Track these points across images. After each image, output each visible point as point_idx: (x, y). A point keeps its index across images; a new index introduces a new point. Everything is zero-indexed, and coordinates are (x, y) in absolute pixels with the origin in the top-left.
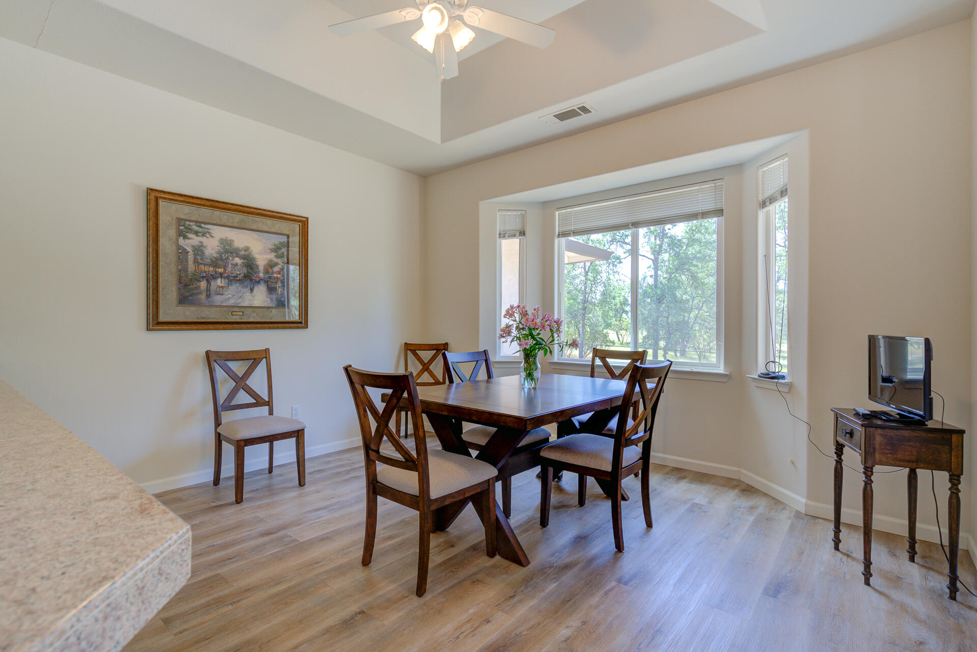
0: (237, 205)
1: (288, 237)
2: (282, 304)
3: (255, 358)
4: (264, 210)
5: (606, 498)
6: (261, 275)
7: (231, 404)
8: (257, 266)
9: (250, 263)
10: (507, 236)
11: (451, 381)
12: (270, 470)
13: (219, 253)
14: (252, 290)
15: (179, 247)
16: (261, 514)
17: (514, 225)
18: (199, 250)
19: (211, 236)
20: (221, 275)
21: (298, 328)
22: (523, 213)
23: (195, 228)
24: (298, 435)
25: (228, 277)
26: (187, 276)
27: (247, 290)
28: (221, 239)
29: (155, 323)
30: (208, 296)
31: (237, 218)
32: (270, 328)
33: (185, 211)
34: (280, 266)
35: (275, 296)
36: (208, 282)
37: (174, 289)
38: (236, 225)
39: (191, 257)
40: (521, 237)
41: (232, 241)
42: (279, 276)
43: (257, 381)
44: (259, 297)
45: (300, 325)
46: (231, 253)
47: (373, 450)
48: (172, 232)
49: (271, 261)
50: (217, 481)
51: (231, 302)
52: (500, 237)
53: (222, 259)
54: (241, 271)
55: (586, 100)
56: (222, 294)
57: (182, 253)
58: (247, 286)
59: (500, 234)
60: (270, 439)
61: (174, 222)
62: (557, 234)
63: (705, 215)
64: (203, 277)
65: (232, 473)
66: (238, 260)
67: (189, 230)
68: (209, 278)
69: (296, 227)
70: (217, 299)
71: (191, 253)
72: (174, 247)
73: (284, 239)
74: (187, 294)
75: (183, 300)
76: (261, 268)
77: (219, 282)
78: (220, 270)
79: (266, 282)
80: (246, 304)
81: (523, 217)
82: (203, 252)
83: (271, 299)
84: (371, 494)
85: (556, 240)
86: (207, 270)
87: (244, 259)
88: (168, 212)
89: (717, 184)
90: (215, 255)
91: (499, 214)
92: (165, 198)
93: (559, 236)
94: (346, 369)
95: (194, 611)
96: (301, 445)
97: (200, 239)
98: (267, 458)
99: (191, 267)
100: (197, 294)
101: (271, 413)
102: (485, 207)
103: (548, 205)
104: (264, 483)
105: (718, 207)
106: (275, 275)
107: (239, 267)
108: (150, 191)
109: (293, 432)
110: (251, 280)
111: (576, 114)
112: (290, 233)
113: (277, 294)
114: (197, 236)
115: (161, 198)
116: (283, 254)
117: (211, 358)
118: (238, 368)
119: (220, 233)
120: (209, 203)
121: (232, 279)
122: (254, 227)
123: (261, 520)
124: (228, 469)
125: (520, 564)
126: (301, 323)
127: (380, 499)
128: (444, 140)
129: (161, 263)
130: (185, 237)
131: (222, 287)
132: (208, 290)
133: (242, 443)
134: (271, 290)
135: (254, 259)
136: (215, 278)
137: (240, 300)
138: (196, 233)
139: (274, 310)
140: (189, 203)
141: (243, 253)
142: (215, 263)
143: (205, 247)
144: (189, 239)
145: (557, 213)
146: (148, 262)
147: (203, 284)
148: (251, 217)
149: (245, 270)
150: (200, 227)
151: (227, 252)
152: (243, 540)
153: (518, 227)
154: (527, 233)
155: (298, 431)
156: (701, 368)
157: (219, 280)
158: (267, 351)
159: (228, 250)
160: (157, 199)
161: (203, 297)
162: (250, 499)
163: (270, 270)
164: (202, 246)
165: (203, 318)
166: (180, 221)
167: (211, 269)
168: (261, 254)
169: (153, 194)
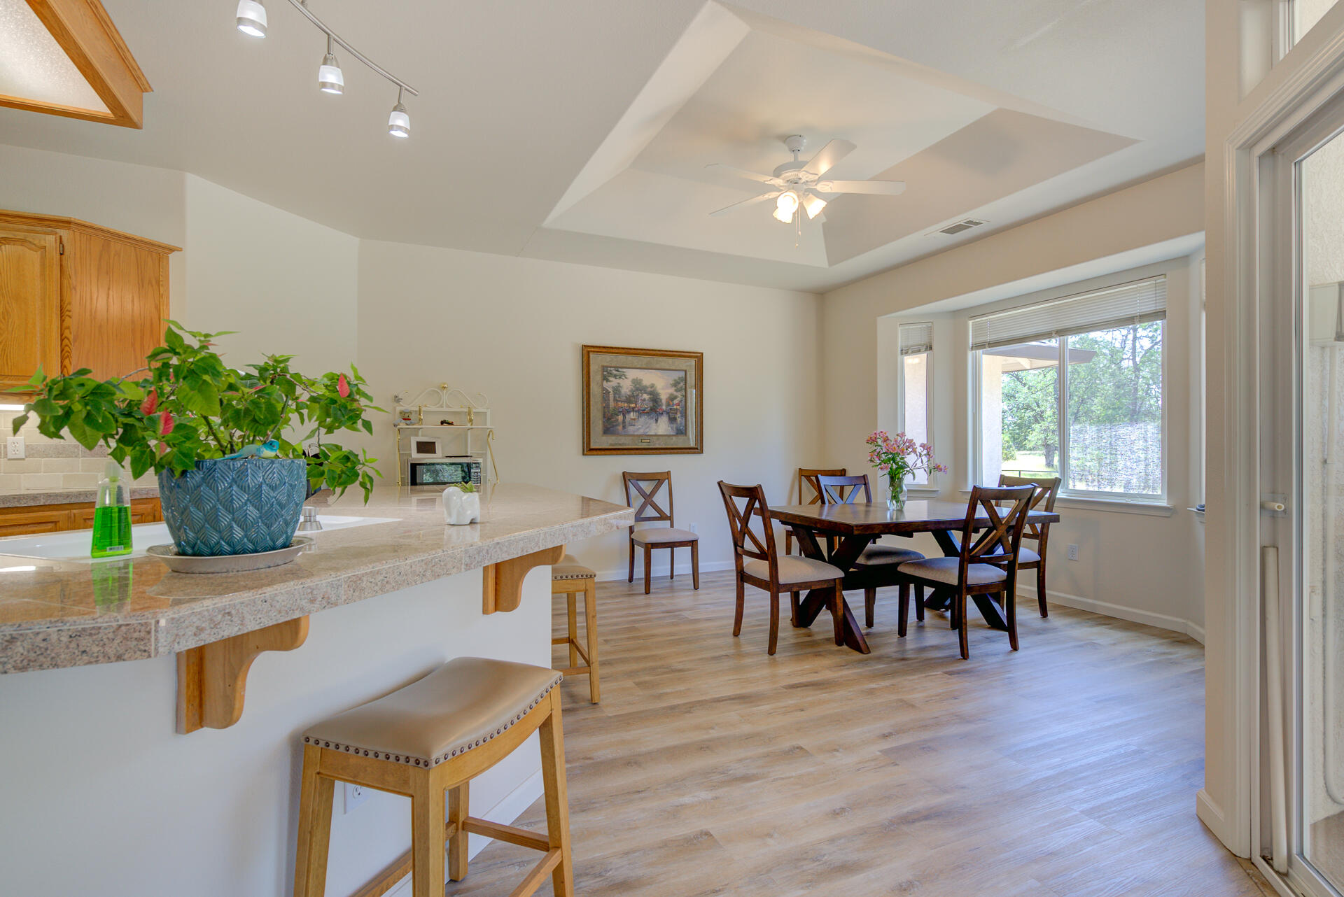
0: (645, 350)
1: (686, 371)
2: (682, 432)
3: (660, 479)
4: (666, 351)
5: (989, 628)
6: (664, 407)
7: (642, 516)
8: (661, 400)
9: (655, 399)
10: (910, 352)
11: (823, 502)
12: (672, 577)
13: (631, 391)
14: (657, 421)
15: (604, 389)
16: (664, 602)
17: (919, 338)
18: (617, 390)
19: (626, 378)
20: (633, 409)
21: (694, 453)
22: (930, 325)
23: (615, 372)
24: (693, 544)
25: (638, 411)
26: (609, 412)
27: (653, 421)
28: (633, 379)
29: (589, 450)
30: (624, 427)
31: (645, 360)
32: (671, 453)
33: (607, 359)
34: (679, 399)
35: (675, 426)
36: (624, 416)
37: (601, 422)
38: (644, 366)
39: (611, 396)
40: (928, 352)
41: (641, 380)
42: (678, 407)
43: (661, 499)
44: (662, 427)
45: (697, 450)
46: (641, 390)
47: (740, 547)
48: (599, 377)
49: (672, 394)
50: (631, 579)
51: (641, 432)
52: (902, 354)
53: (633, 396)
54: (647, 405)
55: (973, 215)
56: (634, 425)
57: (606, 393)
58: (653, 418)
59: (902, 350)
60: (672, 545)
61: (600, 369)
62: (971, 346)
63: (1143, 318)
64: (620, 412)
65: (643, 576)
66: (646, 396)
67: (610, 374)
68: (625, 412)
69: (693, 362)
70: (631, 429)
71: (612, 393)
72: (600, 390)
73: (682, 374)
74: (609, 426)
75: (607, 431)
76: (664, 401)
77: (632, 415)
78: (633, 405)
79: (668, 413)
80: (652, 433)
81: (930, 330)
82: (620, 392)
83: (672, 428)
84: (739, 583)
85: (970, 354)
86: (623, 406)
87: (651, 395)
88: (597, 361)
89: (1158, 281)
90: (629, 393)
91: (899, 329)
92: (594, 352)
93: (972, 348)
94: (719, 484)
95: (621, 639)
96: (695, 553)
97: (618, 381)
98: (669, 567)
99: (612, 404)
100: (617, 425)
101: (672, 526)
102: (883, 323)
103: (959, 314)
104: (668, 584)
105: (1160, 307)
106: (675, 407)
107: (646, 402)
108: (584, 347)
109: (690, 542)
110: (656, 412)
111: (965, 227)
112: (688, 369)
113: (677, 424)
114: (616, 378)
115: (592, 351)
116: (681, 387)
117: (627, 478)
118: (647, 486)
119: (632, 374)
120: (623, 351)
121: (642, 412)
122: (658, 366)
123: (663, 605)
124: (639, 572)
125: (861, 651)
126: (697, 449)
127: (746, 585)
128: (831, 264)
129: (592, 403)
130: (608, 381)
131: (634, 419)
132: (624, 422)
133: (650, 546)
134: (672, 420)
135: (658, 394)
136: (629, 412)
137: (648, 430)
138: (615, 376)
139: (674, 437)
140: (610, 353)
141: (649, 389)
142: (629, 400)
143: (621, 387)
144: (610, 381)
145: (970, 323)
146: (583, 403)
147: (620, 418)
148: (656, 358)
149: (651, 404)
150: (618, 371)
151: (637, 389)
152: (650, 613)
153: (924, 340)
154: (934, 347)
155: (693, 541)
156: (1140, 499)
157: (632, 413)
158: (669, 473)
159: (639, 387)
160: (588, 352)
161: (620, 428)
162: (654, 593)
163: (671, 403)
164: (619, 386)
165: (620, 445)
166: (604, 368)
167: (626, 405)
168: (663, 389)
169: (586, 350)
